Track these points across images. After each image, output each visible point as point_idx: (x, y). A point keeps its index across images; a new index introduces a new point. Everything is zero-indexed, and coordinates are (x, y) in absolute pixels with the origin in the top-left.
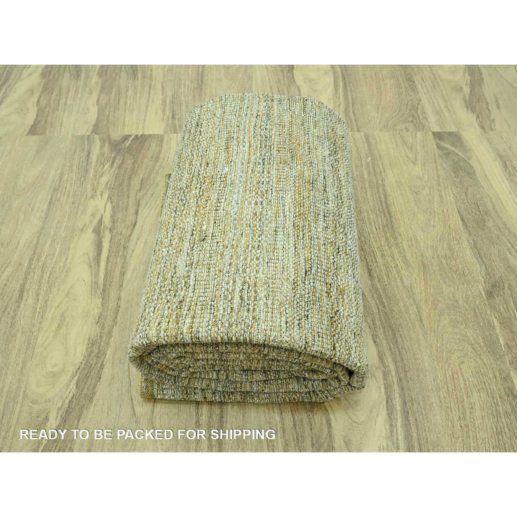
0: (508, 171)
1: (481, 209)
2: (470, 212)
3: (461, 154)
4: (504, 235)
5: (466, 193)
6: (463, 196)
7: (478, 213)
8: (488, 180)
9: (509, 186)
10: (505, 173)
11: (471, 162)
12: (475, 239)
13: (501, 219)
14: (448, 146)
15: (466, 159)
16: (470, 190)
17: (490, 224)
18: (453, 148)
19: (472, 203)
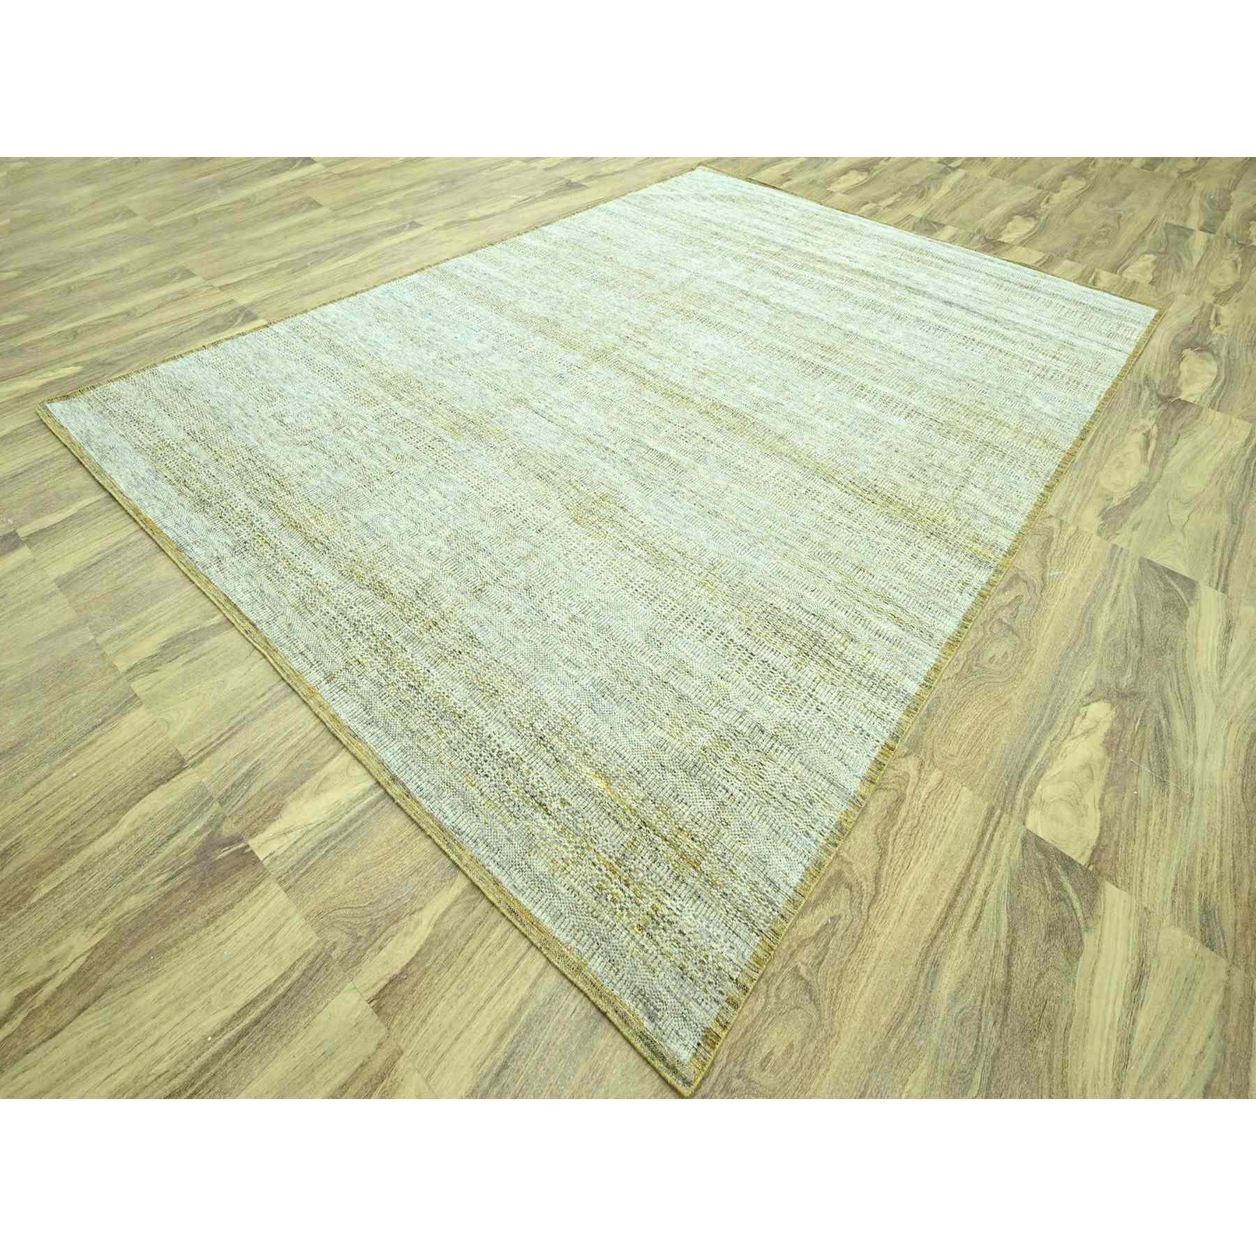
0: (1135, 992)
1: (1046, 1014)
2: (1026, 1005)
3: (1079, 914)
4: (1050, 1079)
5: (1041, 974)
6: (1034, 976)
7: (1036, 1016)
8: (1092, 981)
9: (1118, 1015)
10: (1128, 993)
11: (1085, 936)
12: (1002, 1049)
13: (1065, 1052)
14: (1069, 888)
15: (1082, 926)
16: (1051, 974)
17: (1041, 1045)
18: (1074, 896)
19: (1038, 994)
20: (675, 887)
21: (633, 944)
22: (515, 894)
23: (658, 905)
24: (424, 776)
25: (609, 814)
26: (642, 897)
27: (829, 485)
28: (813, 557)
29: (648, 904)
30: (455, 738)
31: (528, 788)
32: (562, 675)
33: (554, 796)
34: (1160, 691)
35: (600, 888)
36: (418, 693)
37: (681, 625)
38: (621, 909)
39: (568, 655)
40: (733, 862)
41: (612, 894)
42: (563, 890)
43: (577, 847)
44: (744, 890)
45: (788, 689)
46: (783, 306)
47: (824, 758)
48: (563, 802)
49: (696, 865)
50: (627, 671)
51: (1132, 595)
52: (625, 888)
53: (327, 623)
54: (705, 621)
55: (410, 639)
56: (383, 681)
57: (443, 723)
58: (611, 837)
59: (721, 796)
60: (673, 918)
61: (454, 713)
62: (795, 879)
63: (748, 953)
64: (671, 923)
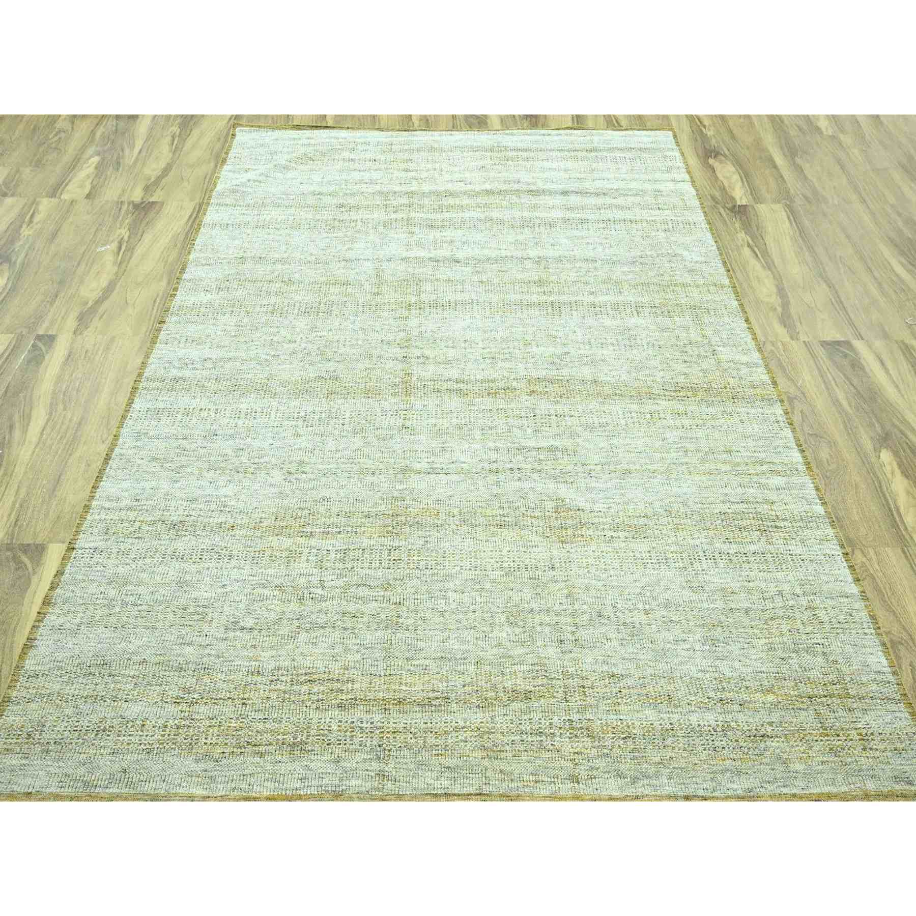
20: (854, 716)
21: (870, 760)
22: (807, 792)
23: (858, 731)
24: (699, 781)
25: (793, 709)
26: (849, 735)
27: (656, 401)
28: (703, 461)
29: (854, 735)
30: (684, 744)
31: (748, 733)
32: (683, 653)
33: (763, 725)
34: (894, 425)
35: (831, 749)
36: (634, 738)
37: (697, 565)
38: (849, 749)
39: (672, 638)
40: (858, 678)
41: (838, 746)
42: (821, 767)
43: (801, 741)
44: (874, 687)
45: (780, 561)
46: (473, 258)
47: (831, 585)
48: (771, 724)
49: (848, 696)
50: (708, 620)
51: (839, 373)
52: (839, 738)
53: (522, 748)
54: (704, 552)
55: (582, 710)
56: (606, 751)
57: (669, 741)
58: (807, 718)
59: (819, 649)
60: (870, 731)
61: (667, 730)
62: (885, 662)
63: (907, 715)
64: (872, 734)
